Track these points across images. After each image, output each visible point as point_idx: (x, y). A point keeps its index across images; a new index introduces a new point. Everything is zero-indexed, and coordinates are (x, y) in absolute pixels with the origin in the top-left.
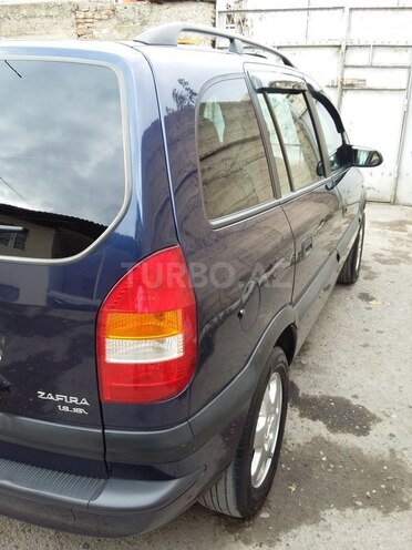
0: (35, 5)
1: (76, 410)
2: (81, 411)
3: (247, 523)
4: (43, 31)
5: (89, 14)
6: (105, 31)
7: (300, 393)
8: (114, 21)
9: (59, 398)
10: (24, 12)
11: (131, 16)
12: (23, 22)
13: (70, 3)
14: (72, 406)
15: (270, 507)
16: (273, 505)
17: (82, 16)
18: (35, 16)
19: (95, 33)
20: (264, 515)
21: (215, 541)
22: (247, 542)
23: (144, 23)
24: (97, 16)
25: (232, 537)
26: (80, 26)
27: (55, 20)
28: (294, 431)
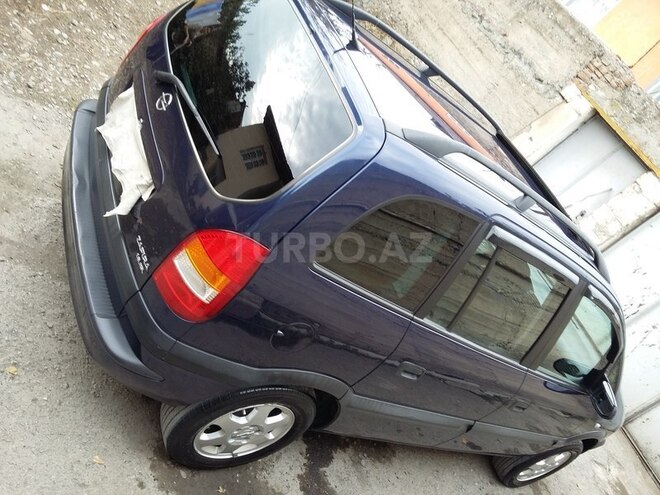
0: (572, 21)
1: (141, 264)
2: (142, 268)
3: (169, 463)
4: (555, 45)
5: (604, 70)
6: (601, 93)
7: (325, 469)
8: (617, 94)
9: (142, 250)
10: (559, 17)
11: (635, 104)
12: (549, 23)
13: (600, 46)
14: (142, 261)
15: (193, 476)
16: (196, 478)
17: (597, 64)
18: (563, 28)
19: (591, 87)
20: (183, 474)
21: (141, 443)
22: (153, 467)
23: (639, 120)
24: (608, 77)
25: (151, 455)
26: (587, 70)
27: (573, 46)
28: (279, 475)
